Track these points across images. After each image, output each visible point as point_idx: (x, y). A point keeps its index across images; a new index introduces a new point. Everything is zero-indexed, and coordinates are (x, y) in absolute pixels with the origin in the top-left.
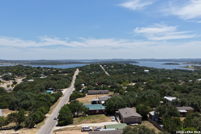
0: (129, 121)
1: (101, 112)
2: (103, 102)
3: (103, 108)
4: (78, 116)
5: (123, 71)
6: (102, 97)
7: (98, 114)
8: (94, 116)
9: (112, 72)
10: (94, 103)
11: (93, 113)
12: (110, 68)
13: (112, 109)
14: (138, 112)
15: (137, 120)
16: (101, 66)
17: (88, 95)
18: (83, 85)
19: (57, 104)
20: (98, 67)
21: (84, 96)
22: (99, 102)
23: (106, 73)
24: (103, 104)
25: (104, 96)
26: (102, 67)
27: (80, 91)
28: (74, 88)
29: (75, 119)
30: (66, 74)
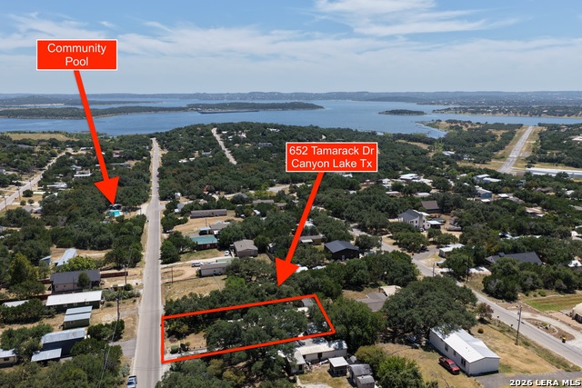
0: (243, 255)
1: (213, 246)
2: (216, 232)
3: (215, 241)
4: (183, 253)
5: (269, 148)
6: (216, 223)
7: (209, 248)
8: (204, 252)
9: (240, 153)
10: (203, 233)
11: (203, 248)
12: (237, 140)
13: (227, 242)
14: (255, 244)
15: (253, 253)
16: (214, 131)
17: (192, 218)
18: (179, 194)
19: (146, 238)
20: (206, 135)
21: (186, 221)
22: (210, 232)
23: (228, 154)
24: (216, 236)
25: (219, 221)
26: (218, 137)
27: (177, 211)
28: (160, 202)
29: (182, 256)
30: (132, 163)
